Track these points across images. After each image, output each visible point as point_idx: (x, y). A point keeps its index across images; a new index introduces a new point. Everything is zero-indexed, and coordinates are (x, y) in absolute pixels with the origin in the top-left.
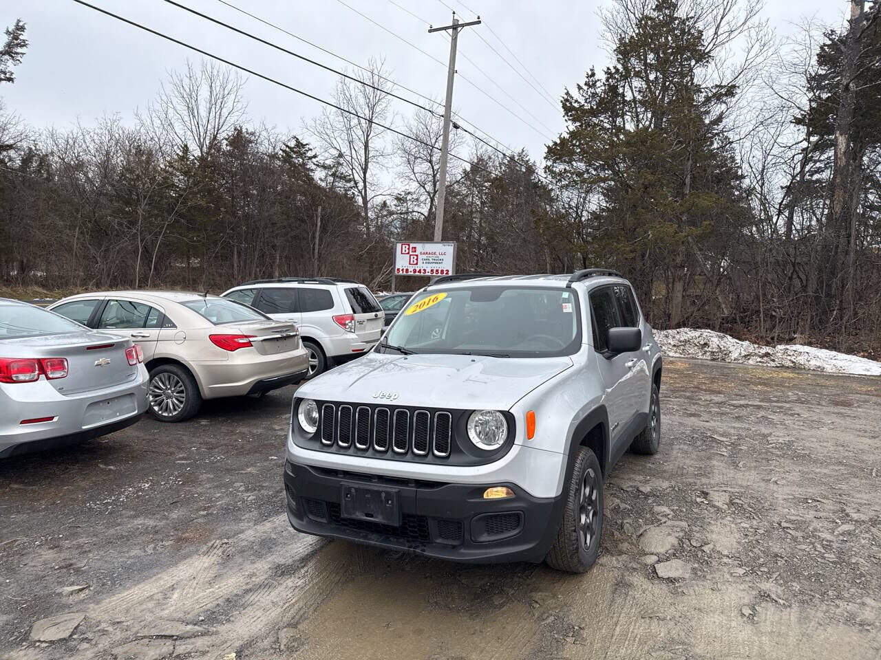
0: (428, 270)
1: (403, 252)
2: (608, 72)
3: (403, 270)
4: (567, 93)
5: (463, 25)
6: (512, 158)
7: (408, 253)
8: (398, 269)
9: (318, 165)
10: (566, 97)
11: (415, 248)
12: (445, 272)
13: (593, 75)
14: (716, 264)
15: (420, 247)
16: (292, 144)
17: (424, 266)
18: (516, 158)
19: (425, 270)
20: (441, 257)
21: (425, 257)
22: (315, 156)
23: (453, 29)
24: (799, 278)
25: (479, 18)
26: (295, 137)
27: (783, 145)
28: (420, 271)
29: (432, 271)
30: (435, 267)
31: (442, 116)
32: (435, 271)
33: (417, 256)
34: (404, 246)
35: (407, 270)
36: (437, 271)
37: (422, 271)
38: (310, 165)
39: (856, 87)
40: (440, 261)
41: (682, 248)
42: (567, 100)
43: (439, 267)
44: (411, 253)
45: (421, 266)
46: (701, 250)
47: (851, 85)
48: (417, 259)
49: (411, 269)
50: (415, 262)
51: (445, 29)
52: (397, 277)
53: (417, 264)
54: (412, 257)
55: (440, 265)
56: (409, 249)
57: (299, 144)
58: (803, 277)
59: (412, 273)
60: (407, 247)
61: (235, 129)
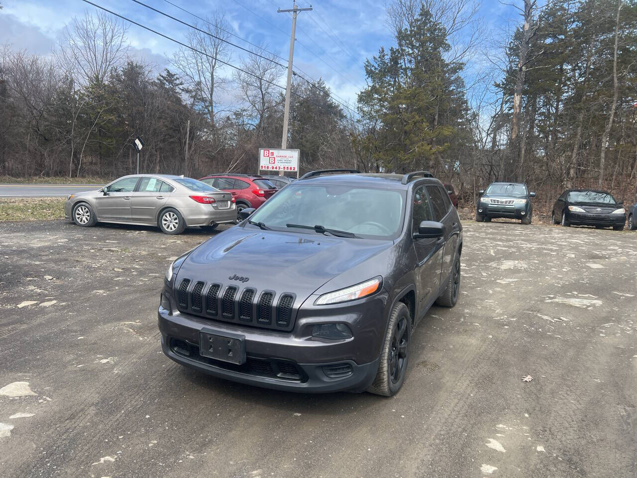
0: (282, 167)
1: (265, 155)
2: (392, 50)
3: (265, 167)
4: (368, 61)
5: (300, 10)
6: (314, 86)
7: (269, 156)
8: (262, 167)
9: (183, 90)
10: (367, 64)
11: (273, 153)
12: (293, 169)
13: (383, 51)
14: (451, 166)
15: (276, 152)
16: (165, 74)
17: (279, 165)
18: (317, 85)
19: (279, 167)
20: (290, 159)
21: (279, 159)
22: (181, 84)
23: (294, 12)
24: (495, 174)
25: (311, 6)
26: (167, 70)
27: (493, 92)
28: (276, 168)
29: (284, 168)
30: (286, 165)
31: (287, 68)
32: (286, 168)
33: (274, 158)
34: (265, 152)
35: (268, 167)
36: (287, 168)
37: (278, 168)
38: (178, 90)
39: (526, 69)
40: (290, 162)
41: (433, 157)
43: (289, 165)
44: (270, 156)
45: (277, 164)
46: (442, 157)
47: (523, 67)
48: (274, 160)
49: (270, 166)
50: (273, 162)
51: (289, 11)
52: (260, 171)
53: (274, 163)
54: (271, 159)
55: (290, 164)
56: (269, 153)
57: (170, 75)
58: (497, 174)
59: (271, 169)
60: (268, 152)
61: (129, 64)
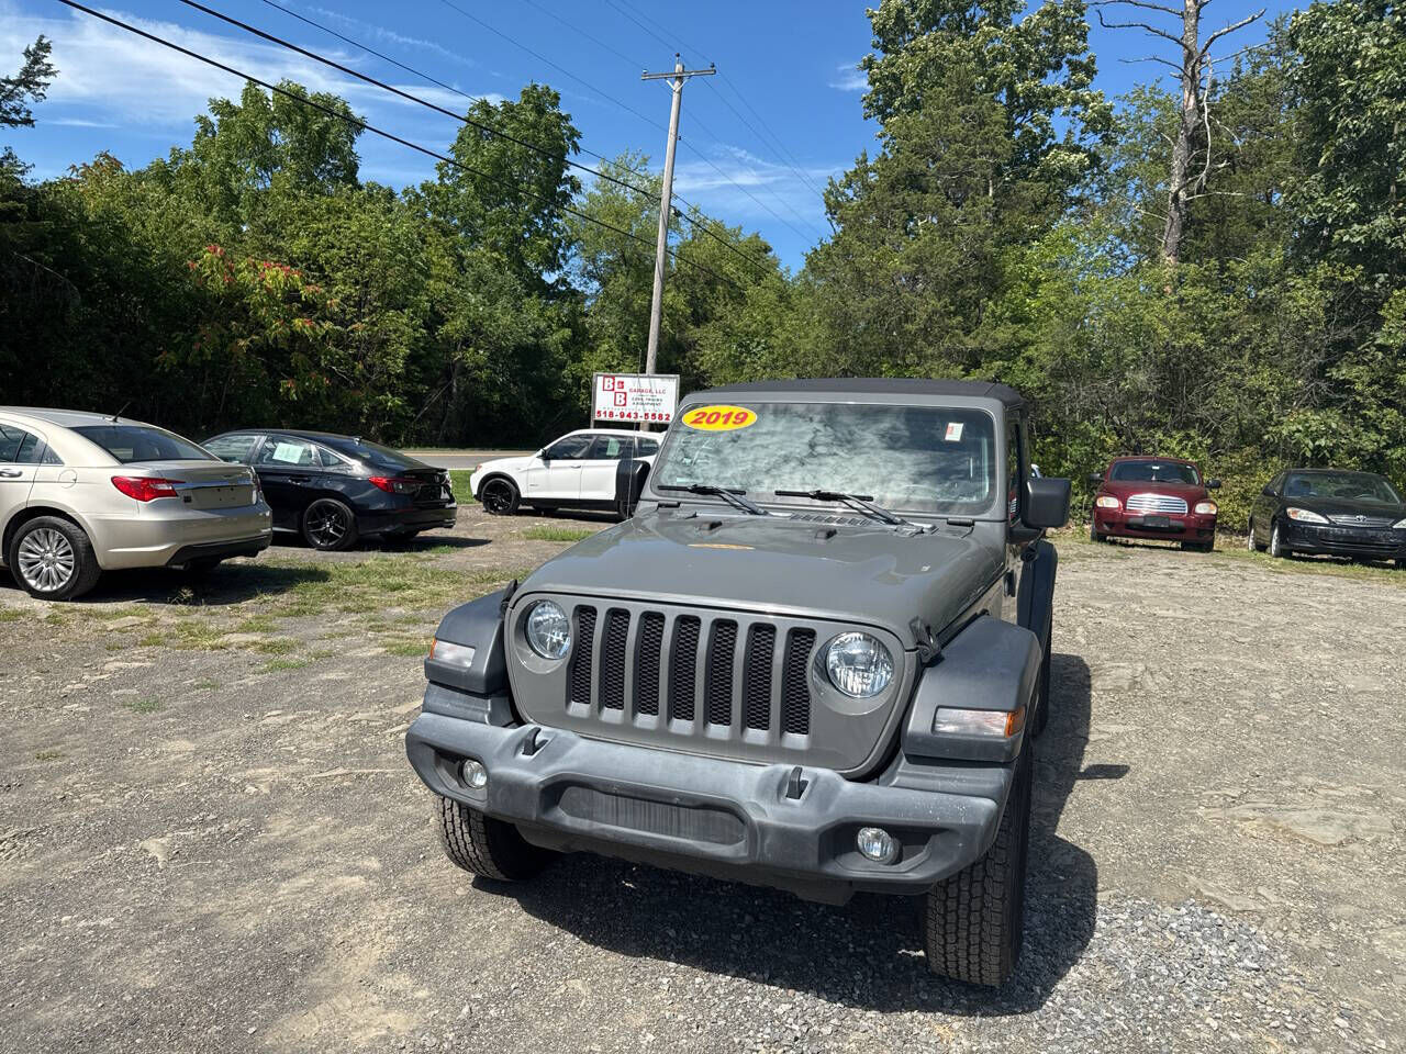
0: (641, 413)
1: (606, 387)
3: (605, 413)
4: (831, 184)
5: (690, 74)
7: (613, 389)
8: (599, 412)
10: (829, 187)
11: (622, 383)
12: (665, 417)
13: (864, 160)
15: (630, 382)
17: (636, 408)
19: (636, 414)
20: (659, 396)
21: (635, 395)
25: (713, 66)
28: (629, 415)
29: (647, 415)
30: (650, 409)
32: (650, 415)
33: (625, 393)
34: (607, 380)
35: (611, 414)
36: (653, 415)
37: (633, 415)
39: (1187, 197)
40: (657, 402)
42: (831, 193)
43: (659, 410)
44: (616, 390)
45: (630, 408)
47: (1180, 193)
48: (625, 399)
49: (617, 411)
50: (623, 402)
52: (595, 419)
53: (625, 405)
54: (618, 395)
55: (657, 408)
56: (614, 384)
59: (618, 417)
60: (611, 381)
